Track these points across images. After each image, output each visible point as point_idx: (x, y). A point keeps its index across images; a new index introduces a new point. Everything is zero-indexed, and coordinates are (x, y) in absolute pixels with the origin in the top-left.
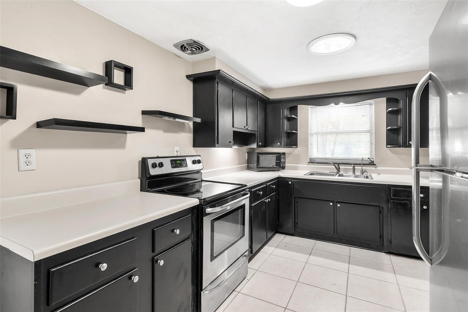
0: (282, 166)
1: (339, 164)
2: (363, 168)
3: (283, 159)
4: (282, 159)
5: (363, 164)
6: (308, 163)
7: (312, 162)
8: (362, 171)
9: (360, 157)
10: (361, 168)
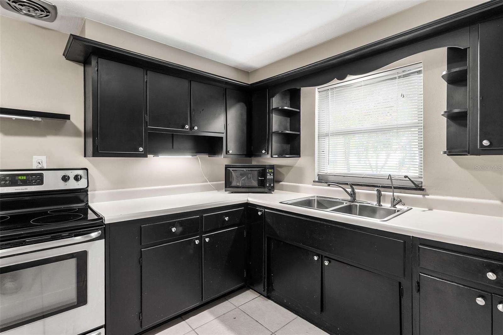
0: (268, 185)
1: (352, 185)
2: (395, 194)
3: (271, 175)
4: (268, 174)
5: (395, 188)
6: (314, 181)
7: (322, 180)
8: (394, 199)
9: (386, 172)
10: (392, 194)
